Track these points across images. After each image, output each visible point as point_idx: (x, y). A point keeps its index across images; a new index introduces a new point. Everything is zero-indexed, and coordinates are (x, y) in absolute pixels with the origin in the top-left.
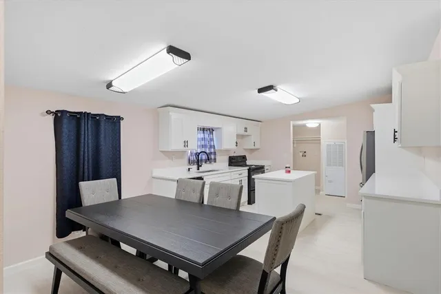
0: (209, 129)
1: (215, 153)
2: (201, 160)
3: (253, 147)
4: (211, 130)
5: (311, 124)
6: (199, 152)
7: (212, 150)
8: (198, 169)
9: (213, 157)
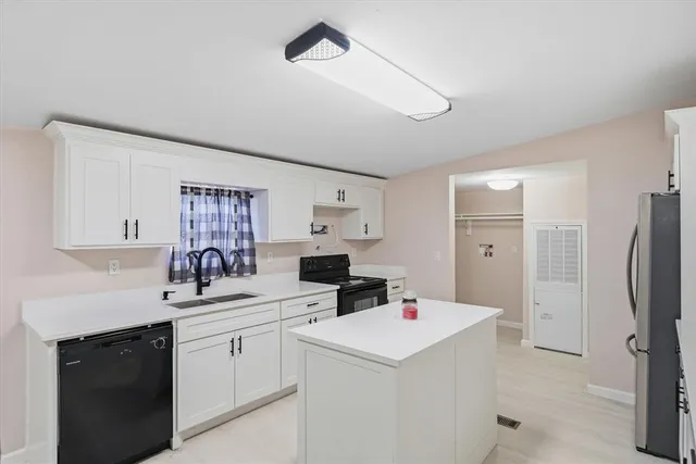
0: (237, 193)
1: (252, 252)
2: (209, 270)
3: (363, 236)
4: (245, 197)
5: (500, 181)
6: (202, 249)
7: (246, 244)
8: (199, 292)
9: (247, 260)
